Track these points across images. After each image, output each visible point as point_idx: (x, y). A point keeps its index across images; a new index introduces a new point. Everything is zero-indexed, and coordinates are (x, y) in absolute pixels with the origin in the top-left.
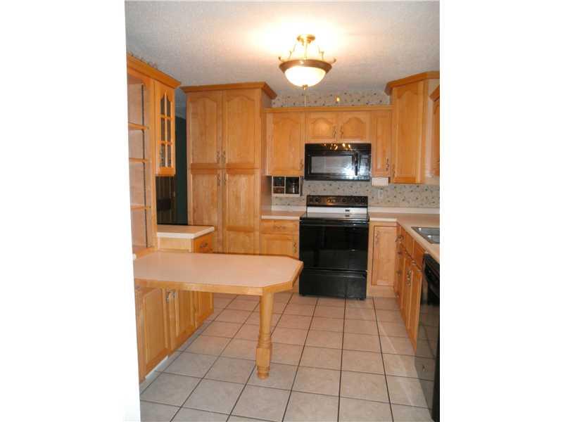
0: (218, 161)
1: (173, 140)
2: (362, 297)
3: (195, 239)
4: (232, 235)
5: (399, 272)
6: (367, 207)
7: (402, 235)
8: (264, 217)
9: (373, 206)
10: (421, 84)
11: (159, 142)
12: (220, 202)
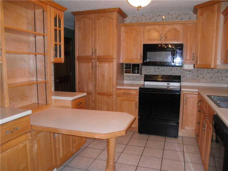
0: (92, 54)
1: (62, 42)
2: (176, 136)
3: (73, 100)
4: (100, 97)
5: (199, 123)
6: (180, 82)
7: (201, 100)
8: (118, 87)
9: (184, 82)
10: (216, 6)
11: (53, 43)
12: (94, 78)
